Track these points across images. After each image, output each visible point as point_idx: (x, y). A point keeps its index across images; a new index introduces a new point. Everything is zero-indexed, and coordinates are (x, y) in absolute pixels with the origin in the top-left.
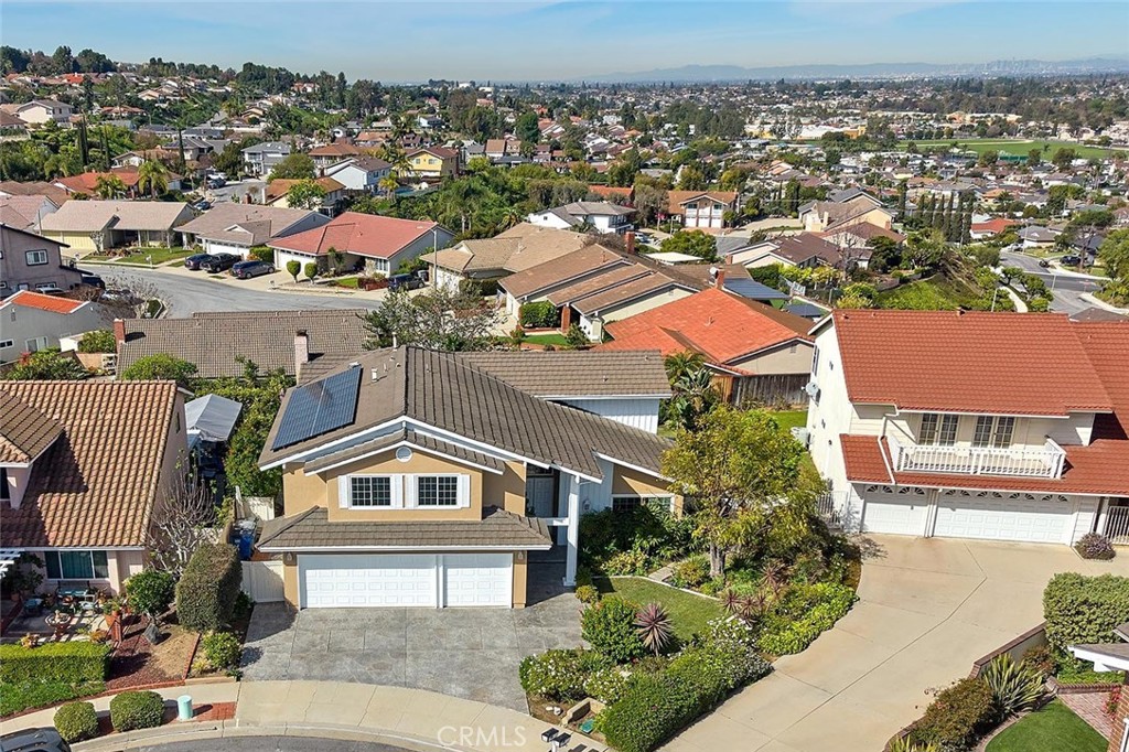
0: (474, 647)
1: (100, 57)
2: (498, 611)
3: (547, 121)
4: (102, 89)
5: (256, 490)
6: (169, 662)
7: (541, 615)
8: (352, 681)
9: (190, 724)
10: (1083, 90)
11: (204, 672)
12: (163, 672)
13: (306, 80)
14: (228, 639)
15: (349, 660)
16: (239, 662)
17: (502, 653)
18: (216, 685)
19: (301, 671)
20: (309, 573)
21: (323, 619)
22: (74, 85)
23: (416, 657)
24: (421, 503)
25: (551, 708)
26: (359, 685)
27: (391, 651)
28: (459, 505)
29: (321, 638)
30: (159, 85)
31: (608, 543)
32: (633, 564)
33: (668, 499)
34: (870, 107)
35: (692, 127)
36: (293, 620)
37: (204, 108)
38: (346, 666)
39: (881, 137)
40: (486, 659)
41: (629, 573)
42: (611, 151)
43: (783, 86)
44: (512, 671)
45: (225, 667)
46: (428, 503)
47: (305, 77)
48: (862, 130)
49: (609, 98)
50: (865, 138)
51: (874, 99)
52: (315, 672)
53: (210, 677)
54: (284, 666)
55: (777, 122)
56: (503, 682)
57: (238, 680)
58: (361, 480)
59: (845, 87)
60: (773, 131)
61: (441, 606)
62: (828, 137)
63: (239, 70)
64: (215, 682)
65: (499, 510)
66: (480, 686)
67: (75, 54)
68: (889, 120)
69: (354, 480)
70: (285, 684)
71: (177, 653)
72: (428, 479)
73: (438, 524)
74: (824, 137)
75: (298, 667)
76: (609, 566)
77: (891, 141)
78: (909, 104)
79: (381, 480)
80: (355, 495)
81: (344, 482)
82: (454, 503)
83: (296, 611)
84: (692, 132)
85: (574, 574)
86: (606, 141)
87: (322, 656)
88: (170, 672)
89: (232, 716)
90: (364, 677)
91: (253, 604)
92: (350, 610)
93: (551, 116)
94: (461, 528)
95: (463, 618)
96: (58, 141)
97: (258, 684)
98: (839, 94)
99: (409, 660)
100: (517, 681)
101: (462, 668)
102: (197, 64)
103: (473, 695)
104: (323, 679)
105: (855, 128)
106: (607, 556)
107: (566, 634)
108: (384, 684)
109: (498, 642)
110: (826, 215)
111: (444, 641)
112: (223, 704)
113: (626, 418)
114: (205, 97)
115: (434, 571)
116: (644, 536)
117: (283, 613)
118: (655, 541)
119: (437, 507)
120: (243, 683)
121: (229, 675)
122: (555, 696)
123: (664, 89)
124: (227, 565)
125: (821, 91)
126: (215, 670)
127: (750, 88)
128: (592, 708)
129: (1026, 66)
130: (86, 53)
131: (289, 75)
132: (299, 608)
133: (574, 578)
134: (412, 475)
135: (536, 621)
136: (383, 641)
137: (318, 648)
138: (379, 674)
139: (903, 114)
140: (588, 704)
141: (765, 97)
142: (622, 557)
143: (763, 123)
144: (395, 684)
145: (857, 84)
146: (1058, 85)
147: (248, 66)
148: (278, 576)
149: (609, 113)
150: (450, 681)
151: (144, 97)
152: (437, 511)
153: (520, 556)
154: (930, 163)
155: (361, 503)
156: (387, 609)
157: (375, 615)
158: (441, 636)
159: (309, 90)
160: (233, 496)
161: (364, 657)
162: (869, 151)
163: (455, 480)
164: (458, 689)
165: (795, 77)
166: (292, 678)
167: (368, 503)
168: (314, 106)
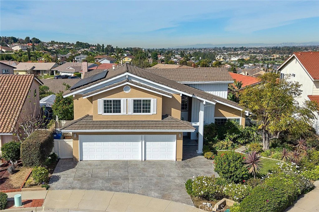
0: (161, 176)
1: (37, 39)
2: (170, 162)
3: (160, 56)
4: (37, 47)
5: (64, 117)
6: (16, 181)
7: (190, 164)
8: (102, 190)
9: (19, 209)
10: (310, 49)
11: (31, 186)
12: (12, 185)
13: (93, 46)
14: (44, 170)
15: (101, 181)
16: (49, 181)
17: (175, 179)
18: (36, 191)
19: (78, 185)
20: (84, 144)
21: (90, 165)
22: (30, 46)
23: (133, 180)
24: (134, 112)
25: (205, 203)
26: (106, 192)
27: (121, 177)
28: (152, 113)
29: (89, 172)
30: (53, 46)
31: (215, 137)
32: (227, 145)
33: (238, 120)
34: (250, 53)
35: (200, 58)
36: (76, 165)
37: (65, 51)
38: (100, 183)
39: (254, 60)
40: (167, 181)
41: (226, 149)
42: (178, 62)
43: (224, 48)
44: (181, 186)
45: (41, 183)
46: (138, 112)
47: (93, 45)
48: (248, 58)
49: (176, 51)
50: (250, 60)
51: (251, 51)
52: (85, 186)
53: (33, 188)
54: (71, 183)
55: (224, 57)
56: (178, 191)
57: (47, 189)
58: (108, 101)
59: (242, 49)
60: (223, 58)
61: (143, 160)
62: (239, 60)
63: (75, 43)
64: (36, 190)
65: (169, 116)
66: (166, 193)
67: (31, 39)
68: (256, 56)
69: (105, 101)
70: (70, 191)
71: (21, 177)
72: (138, 101)
73: (142, 121)
74: (238, 60)
75: (77, 184)
76: (216, 146)
77: (257, 61)
78: (261, 52)
79: (117, 101)
80: (105, 108)
81: (100, 102)
82: (149, 112)
83: (77, 162)
84: (200, 59)
85: (202, 147)
86: (177, 60)
87: (88, 179)
88: (15, 185)
89: (41, 205)
90: (108, 188)
91: (60, 159)
92: (102, 161)
93: (161, 55)
94: (153, 123)
95: (154, 164)
96: (22, 54)
97: (56, 191)
98: (240, 50)
99: (130, 181)
100: (184, 191)
101: (156, 184)
102: (64, 42)
103: (163, 197)
104: (88, 189)
105: (247, 58)
106: (215, 142)
107: (204, 171)
108: (118, 192)
109: (172, 174)
110: (246, 72)
111: (146, 174)
112: (38, 200)
113: (214, 92)
114: (65, 49)
115: (140, 143)
116: (231, 134)
117: (72, 162)
118: (235, 136)
119: (142, 114)
120: (50, 191)
121: (43, 187)
122: (206, 197)
123: (191, 49)
124: (46, 138)
125: (235, 49)
126: (37, 185)
127: (215, 49)
128: (227, 204)
129: (292, 44)
130: (34, 38)
131: (89, 45)
132: (79, 160)
133: (202, 150)
134: (131, 99)
135: (188, 166)
136: (117, 173)
137: (87, 176)
138: (115, 187)
139: (259, 55)
140: (225, 201)
141: (220, 51)
142: (222, 142)
143: (220, 57)
144: (124, 192)
145: (245, 48)
146: (302, 48)
147: (78, 42)
148: (70, 146)
149: (177, 55)
150: (151, 190)
151: (48, 48)
152: (142, 116)
153: (180, 135)
154: (270, 66)
155: (108, 112)
156: (118, 161)
157: (113, 163)
158: (145, 171)
159: (94, 48)
160: (55, 120)
161: (108, 180)
162: (252, 63)
163: (150, 101)
164: (155, 194)
165: (227, 47)
166: (73, 188)
167: (111, 112)
168: (95, 52)
